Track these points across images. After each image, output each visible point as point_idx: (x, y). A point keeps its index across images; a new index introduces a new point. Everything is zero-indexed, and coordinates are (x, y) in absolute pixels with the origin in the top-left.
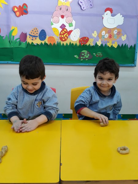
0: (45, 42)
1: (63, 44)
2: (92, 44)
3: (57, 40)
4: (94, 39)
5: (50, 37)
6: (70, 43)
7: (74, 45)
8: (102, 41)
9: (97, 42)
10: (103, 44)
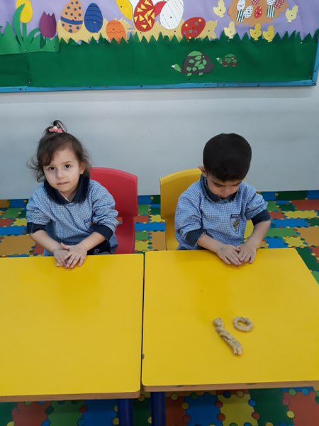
0: (101, 35)
1: (144, 37)
2: (213, 36)
3: (129, 29)
4: (217, 21)
5: (111, 23)
6: (161, 34)
7: (170, 39)
8: (236, 27)
9: (225, 29)
10: (239, 34)
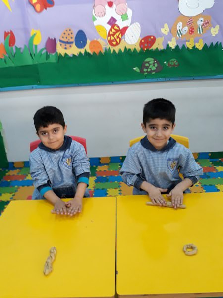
0: (86, 50)
1: (114, 50)
2: (161, 47)
3: (104, 45)
4: (163, 37)
5: (93, 42)
6: (126, 48)
7: (132, 51)
9: (169, 42)
10: (179, 45)
